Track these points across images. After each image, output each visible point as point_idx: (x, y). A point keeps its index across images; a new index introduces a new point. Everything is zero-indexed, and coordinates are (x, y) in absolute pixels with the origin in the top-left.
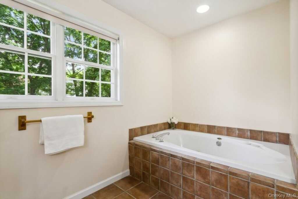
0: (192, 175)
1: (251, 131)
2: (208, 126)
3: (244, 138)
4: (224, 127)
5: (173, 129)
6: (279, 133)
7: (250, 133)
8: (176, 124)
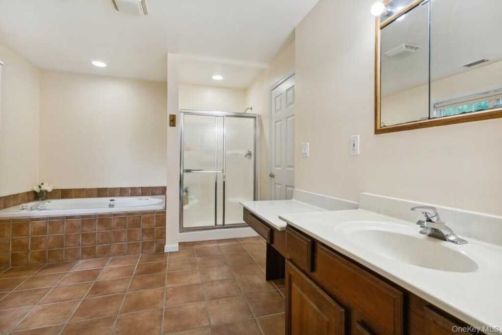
0: (93, 228)
1: (142, 188)
2: (98, 189)
3: (136, 195)
4: (117, 188)
5: (42, 200)
6: (162, 187)
7: (142, 190)
8: (50, 192)
